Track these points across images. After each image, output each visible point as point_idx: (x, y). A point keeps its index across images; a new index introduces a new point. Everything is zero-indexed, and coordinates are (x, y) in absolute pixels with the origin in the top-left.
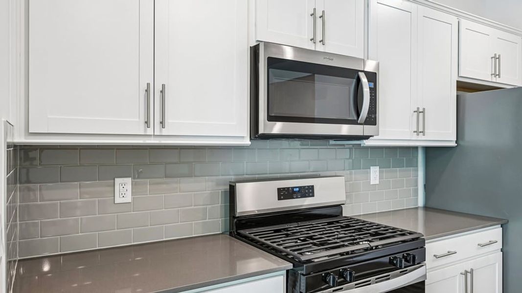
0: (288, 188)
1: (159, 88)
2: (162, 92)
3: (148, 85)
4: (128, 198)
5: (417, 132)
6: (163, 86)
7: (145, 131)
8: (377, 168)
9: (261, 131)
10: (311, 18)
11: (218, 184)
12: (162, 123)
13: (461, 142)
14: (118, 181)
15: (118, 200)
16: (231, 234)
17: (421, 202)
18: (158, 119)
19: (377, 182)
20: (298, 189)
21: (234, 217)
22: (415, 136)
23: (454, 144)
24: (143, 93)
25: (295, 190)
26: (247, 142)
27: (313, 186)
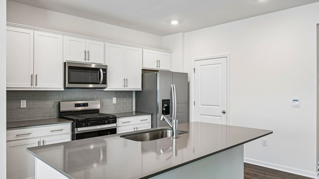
0: (79, 104)
1: (35, 75)
2: (36, 76)
3: (32, 74)
4: (25, 106)
5: (124, 86)
6: (36, 75)
7: (31, 86)
8: (116, 98)
9: (66, 87)
10: (84, 53)
11: (55, 102)
12: (36, 85)
13: (144, 90)
14: (22, 101)
15: (22, 107)
16: (59, 118)
17: (134, 110)
18: (35, 83)
19: (116, 103)
20: (82, 104)
21: (60, 112)
22: (124, 88)
23: (141, 90)
24: (30, 76)
25: (81, 104)
26: (63, 89)
27: (88, 103)
